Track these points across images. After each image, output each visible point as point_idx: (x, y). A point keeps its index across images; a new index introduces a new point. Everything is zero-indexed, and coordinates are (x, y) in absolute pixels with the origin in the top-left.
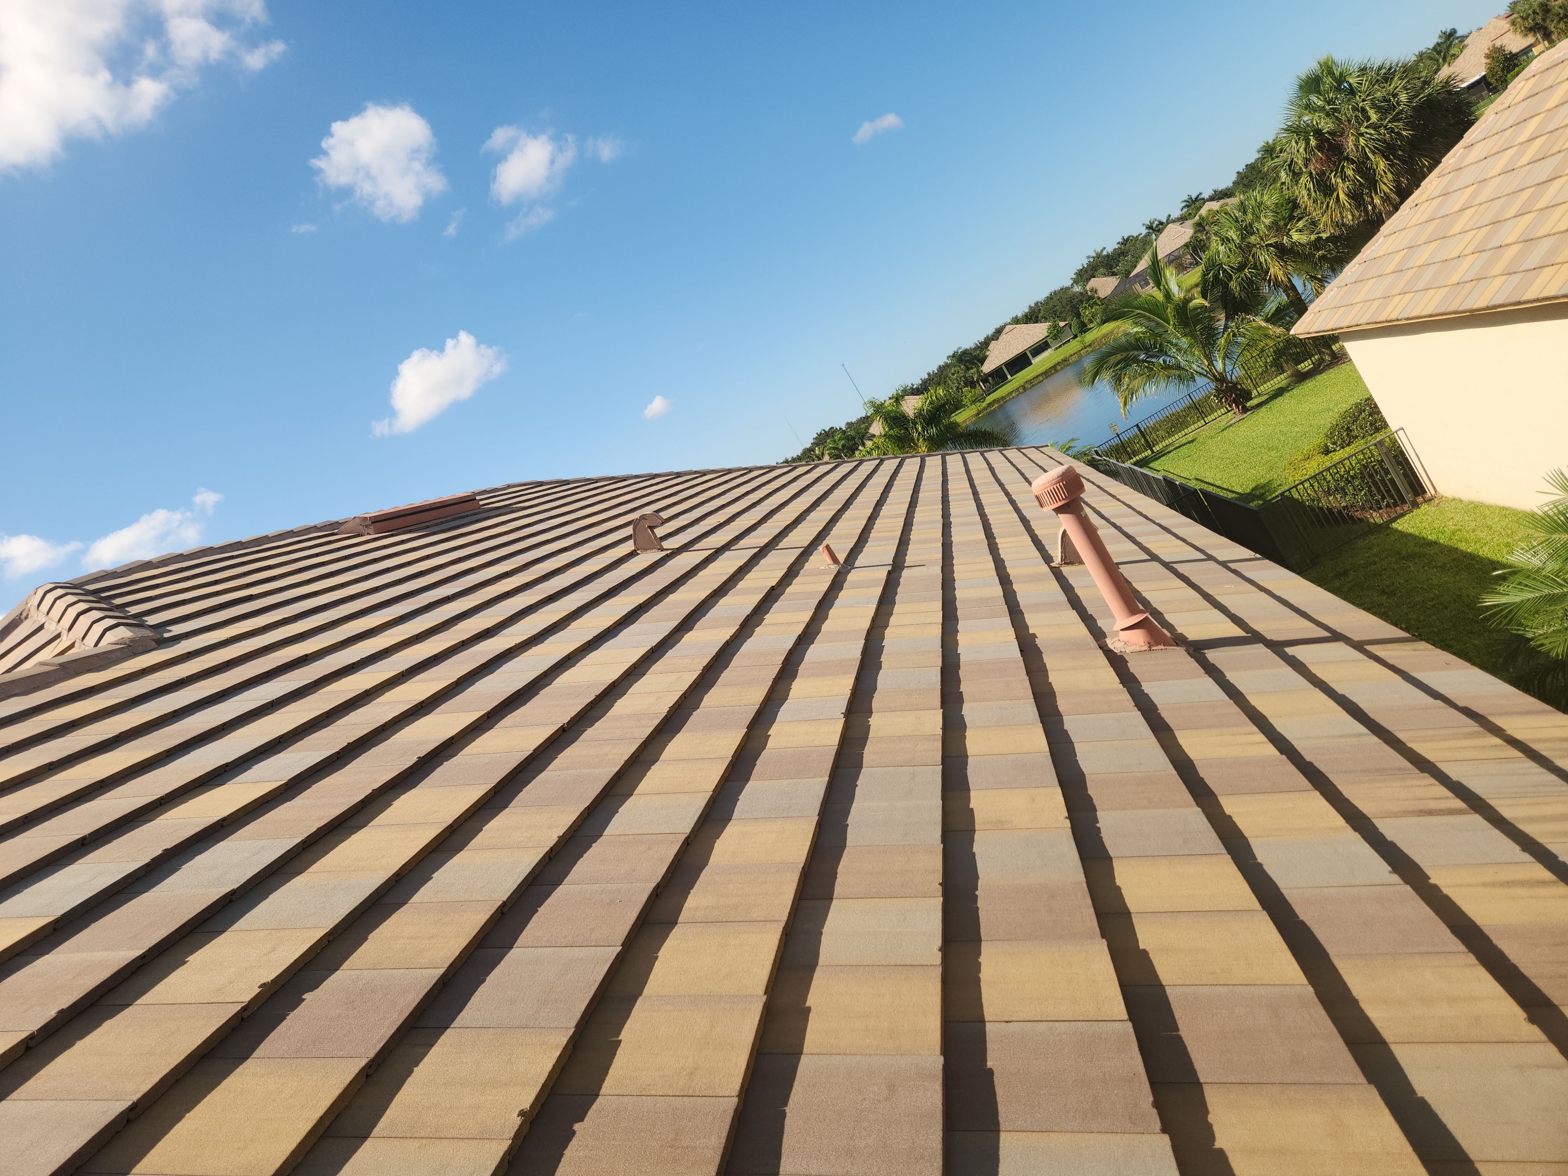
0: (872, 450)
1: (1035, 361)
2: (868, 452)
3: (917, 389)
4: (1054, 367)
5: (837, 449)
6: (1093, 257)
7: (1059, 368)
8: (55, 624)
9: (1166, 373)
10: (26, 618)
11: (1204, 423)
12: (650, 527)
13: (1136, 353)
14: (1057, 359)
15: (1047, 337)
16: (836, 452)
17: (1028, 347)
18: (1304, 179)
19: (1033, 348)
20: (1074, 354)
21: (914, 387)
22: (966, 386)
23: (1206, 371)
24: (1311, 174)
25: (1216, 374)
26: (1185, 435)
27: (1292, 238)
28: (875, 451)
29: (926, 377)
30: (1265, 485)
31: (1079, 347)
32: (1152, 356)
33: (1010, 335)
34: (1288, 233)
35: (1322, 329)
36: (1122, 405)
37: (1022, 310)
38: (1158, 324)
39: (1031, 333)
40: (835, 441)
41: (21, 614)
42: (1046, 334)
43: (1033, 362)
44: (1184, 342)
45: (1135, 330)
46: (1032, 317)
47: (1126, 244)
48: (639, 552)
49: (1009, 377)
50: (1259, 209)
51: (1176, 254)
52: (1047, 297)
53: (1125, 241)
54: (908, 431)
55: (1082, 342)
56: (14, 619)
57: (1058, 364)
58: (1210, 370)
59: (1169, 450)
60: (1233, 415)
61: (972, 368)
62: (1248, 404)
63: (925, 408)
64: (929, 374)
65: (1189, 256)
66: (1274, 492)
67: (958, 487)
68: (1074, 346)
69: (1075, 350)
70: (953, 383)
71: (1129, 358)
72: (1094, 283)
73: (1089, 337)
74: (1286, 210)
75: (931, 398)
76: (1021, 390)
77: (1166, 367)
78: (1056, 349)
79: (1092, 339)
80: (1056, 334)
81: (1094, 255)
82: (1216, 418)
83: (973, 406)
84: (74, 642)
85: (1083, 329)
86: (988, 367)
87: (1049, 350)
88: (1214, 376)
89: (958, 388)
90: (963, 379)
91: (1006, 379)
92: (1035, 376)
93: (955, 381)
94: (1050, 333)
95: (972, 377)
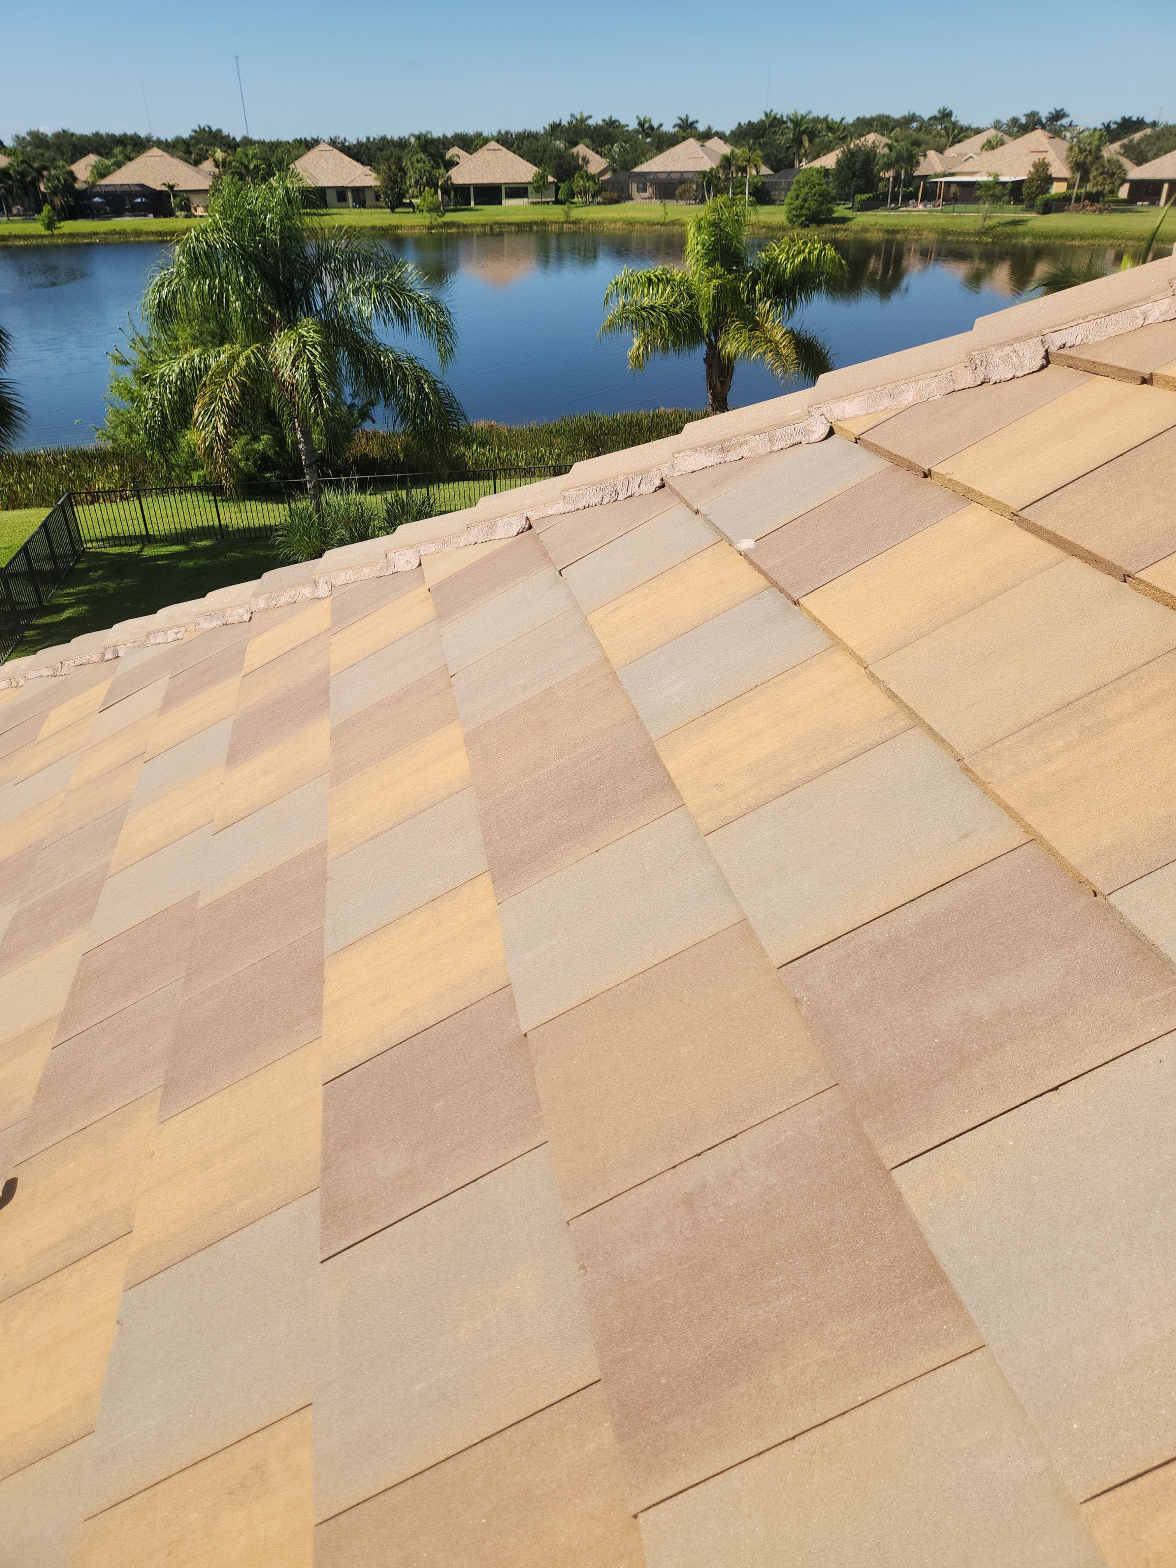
1: (507, 203)
3: (349, 148)
4: (531, 224)
5: (246, 167)
6: (577, 119)
7: (535, 228)
14: (534, 216)
15: (530, 183)
17: (505, 181)
19: (510, 186)
20: (556, 223)
21: (347, 144)
22: (428, 185)
29: (364, 141)
31: (562, 218)
33: (492, 155)
39: (515, 167)
42: (530, 179)
43: (503, 201)
49: (472, 203)
53: (612, 124)
55: (567, 214)
57: (536, 223)
61: (439, 167)
64: (368, 139)
68: (555, 213)
69: (555, 218)
70: (415, 173)
72: (580, 151)
73: (577, 213)
76: (488, 229)
78: (533, 203)
79: (577, 216)
80: (540, 185)
81: (579, 117)
83: (428, 215)
86: (459, 176)
87: (525, 200)
89: (417, 182)
90: (427, 174)
91: (470, 204)
92: (506, 221)
93: (417, 172)
94: (535, 181)
95: (438, 178)
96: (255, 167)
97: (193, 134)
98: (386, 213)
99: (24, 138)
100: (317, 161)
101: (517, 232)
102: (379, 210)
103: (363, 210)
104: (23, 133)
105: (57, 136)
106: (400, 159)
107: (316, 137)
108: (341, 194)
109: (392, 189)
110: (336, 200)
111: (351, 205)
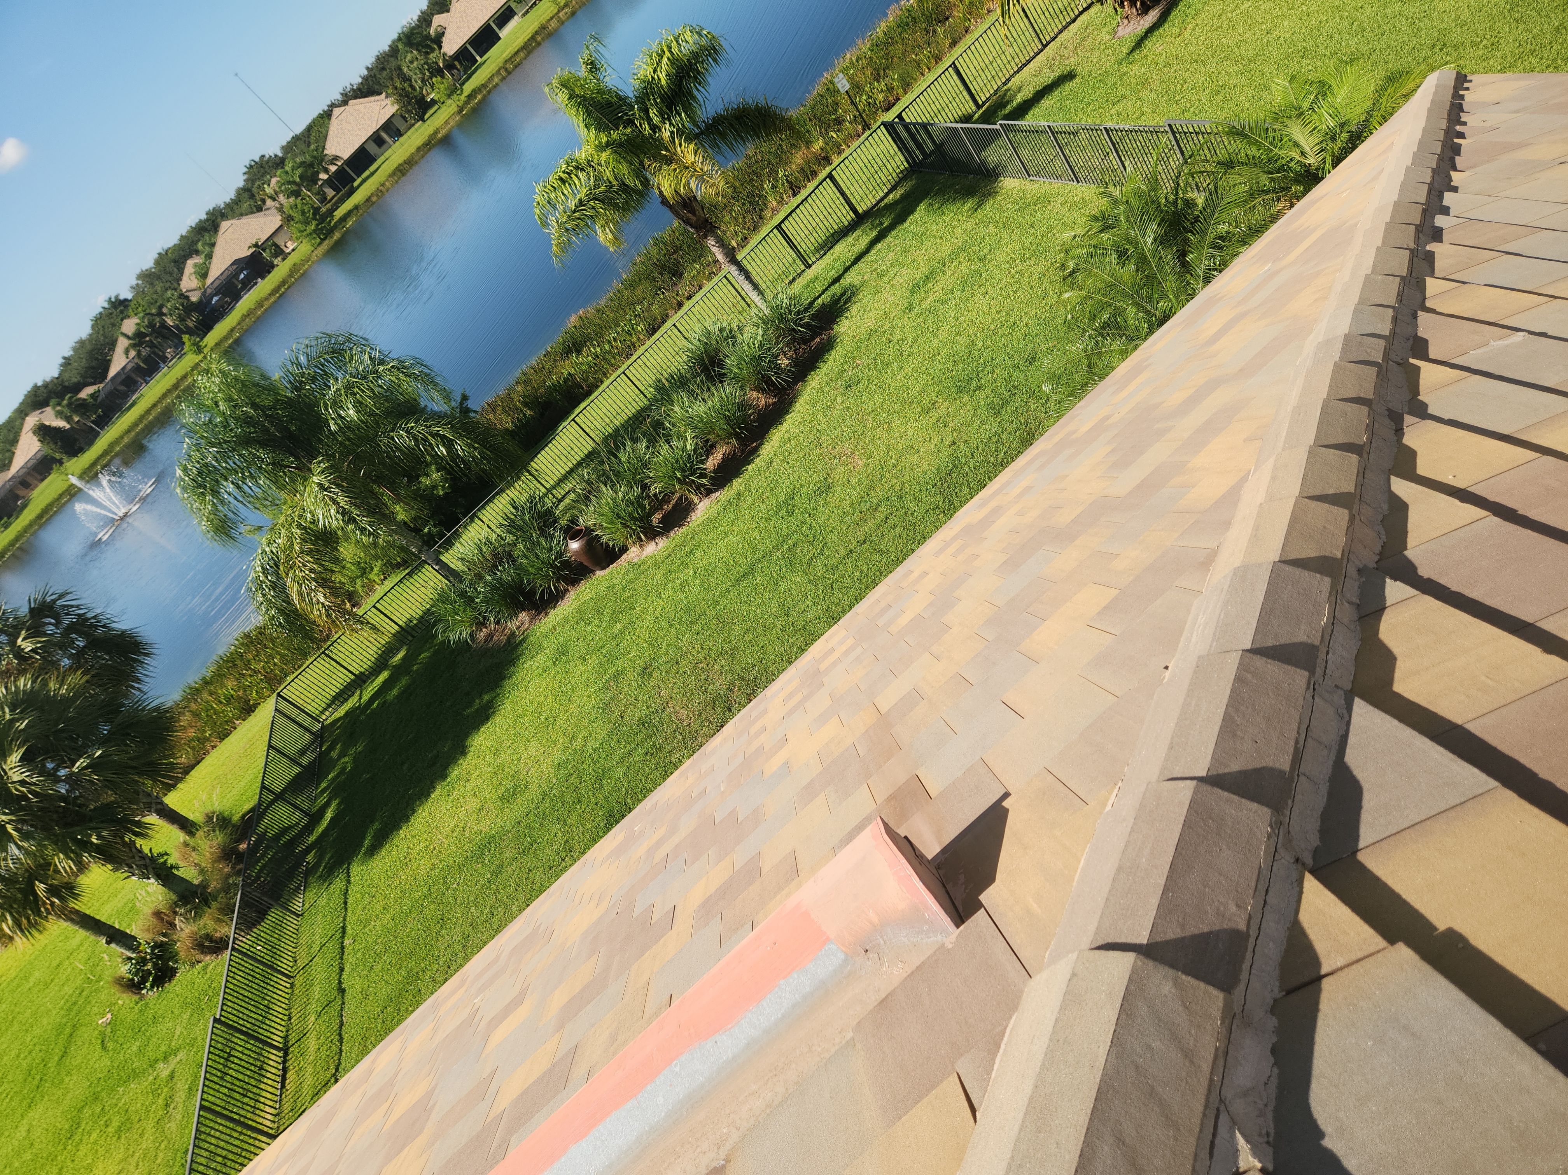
1: (504, 33)
3: (359, 89)
4: (533, 38)
5: (294, 182)
7: (539, 38)
14: (531, 28)
16: (295, 188)
17: (489, 16)
19: (495, 16)
20: (552, 18)
21: (355, 88)
22: (432, 75)
29: (366, 73)
31: (554, 9)
40: (287, 172)
43: (501, 35)
49: (478, 58)
57: (537, 33)
61: (431, 51)
64: (368, 68)
68: (545, 9)
69: (548, 14)
70: (416, 74)
76: (504, 73)
78: (524, 15)
83: (449, 102)
86: (451, 45)
87: (516, 17)
89: (423, 80)
90: (426, 67)
91: (477, 61)
92: (513, 52)
93: (417, 71)
95: (437, 63)
96: (301, 177)
97: (245, 177)
98: (420, 127)
99: (137, 285)
100: (341, 129)
101: (529, 53)
102: (413, 129)
103: (402, 139)
104: (134, 282)
105: (157, 262)
106: (399, 68)
107: (329, 103)
108: (377, 139)
109: (409, 103)
110: (376, 147)
111: (392, 143)
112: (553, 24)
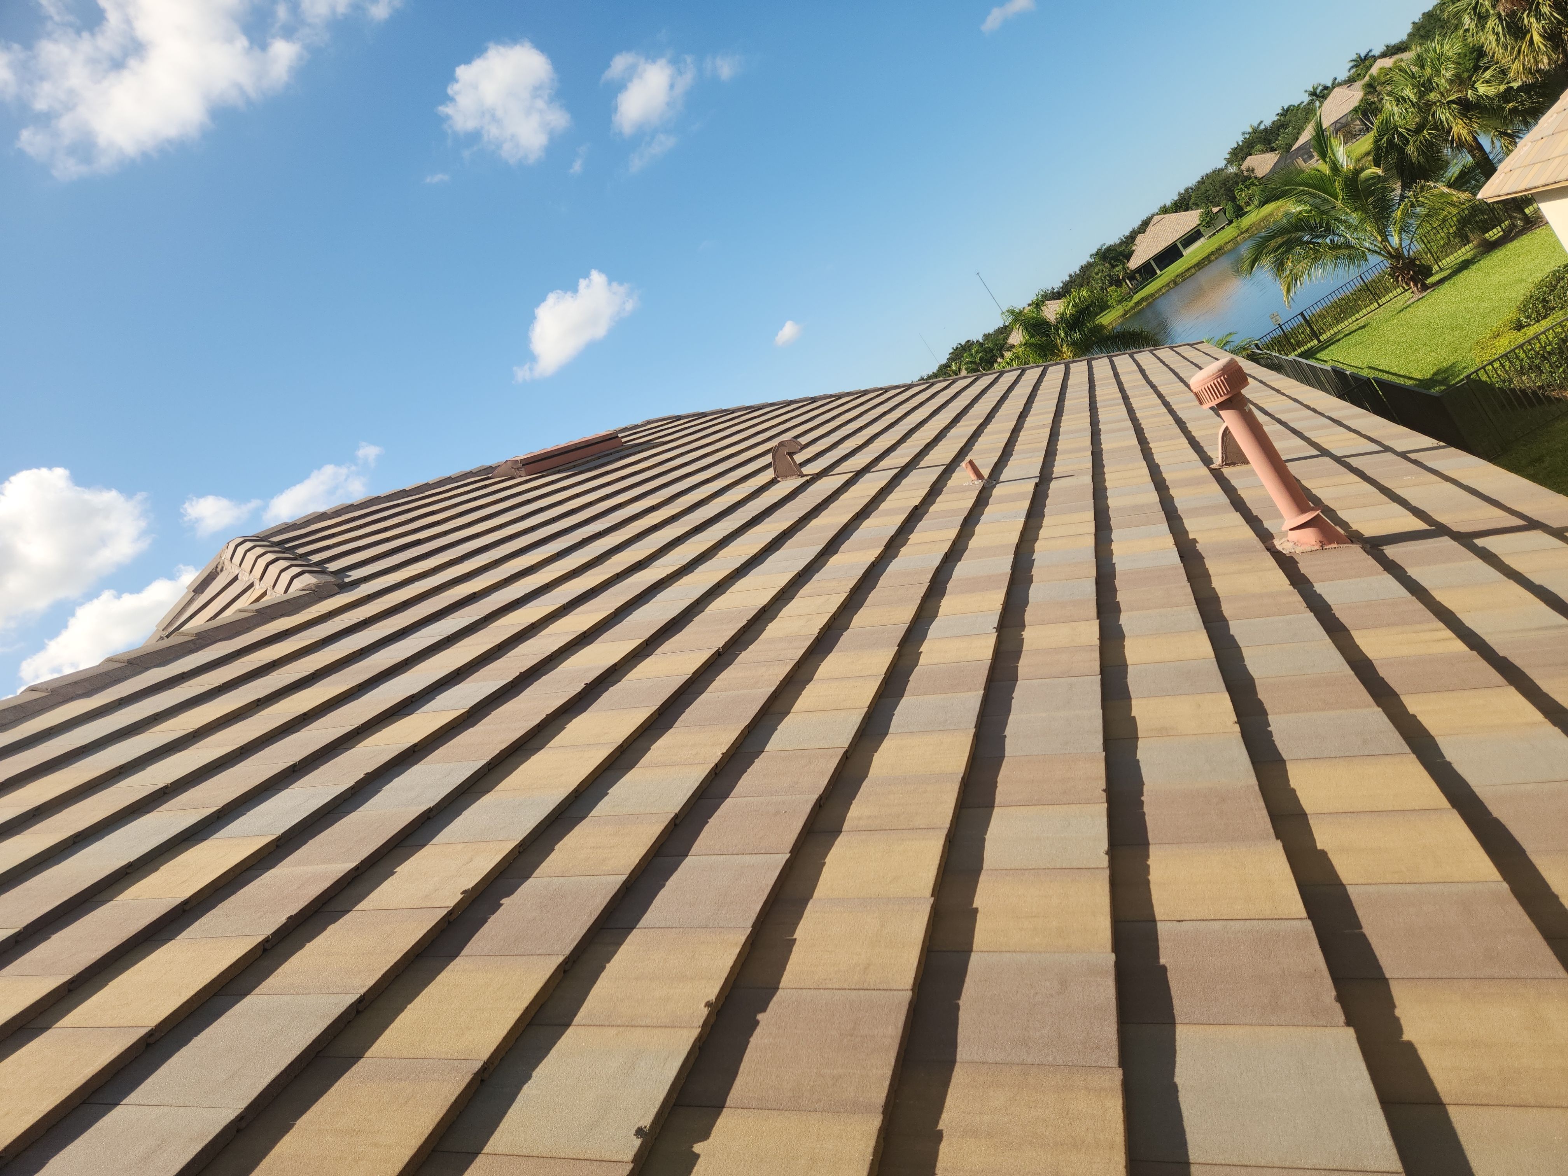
0: (1012, 361)
1: (1187, 252)
2: (1008, 363)
3: (1058, 293)
4: (1208, 257)
5: (974, 363)
6: (1249, 133)
7: (1213, 258)
8: (248, 574)
9: (1334, 253)
10: (222, 570)
11: (1378, 306)
12: (789, 454)
13: (1300, 234)
14: (1211, 248)
15: (1199, 225)
16: (974, 366)
17: (1178, 237)
18: (1491, 23)
19: (1184, 238)
20: (1229, 242)
21: (1055, 291)
22: (1111, 285)
23: (1379, 248)
24: (1499, 16)
25: (1391, 250)
26: (1356, 321)
27: (1477, 92)
28: (1015, 361)
29: (1068, 279)
30: (1448, 368)
31: (1235, 234)
32: (1317, 237)
33: (1158, 227)
34: (1473, 86)
35: (1514, 190)
36: (1284, 292)
37: (1170, 197)
38: (1325, 200)
39: (1182, 222)
40: (972, 355)
41: (217, 567)
42: (1198, 222)
43: (1184, 253)
44: (1354, 218)
45: (1299, 209)
46: (1182, 204)
47: (1286, 116)
48: (779, 479)
49: (1158, 271)
50: (1439, 62)
51: (1343, 121)
52: (1199, 182)
53: (1286, 112)
54: (1050, 337)
55: (1238, 227)
56: (211, 572)
57: (1212, 253)
58: (1384, 247)
59: (1338, 338)
60: (1411, 295)
61: (1117, 266)
62: (1429, 281)
63: (1068, 312)
64: (1070, 276)
65: (1358, 122)
66: (1458, 376)
67: (1107, 392)
68: (1230, 232)
69: (1230, 237)
70: (1097, 283)
71: (1292, 240)
72: (1250, 161)
73: (1246, 222)
74: (1469, 60)
75: (1074, 301)
76: (1172, 285)
77: (1334, 247)
78: (1210, 237)
79: (1249, 224)
80: (1209, 221)
81: (1250, 130)
82: (1391, 299)
83: (1119, 306)
84: (266, 590)
85: (1240, 213)
86: (1134, 263)
87: (1202, 239)
88: (1389, 253)
90: (1109, 278)
91: (1157, 274)
92: (1187, 268)
94: (1203, 221)
95: (1118, 275)
96: (981, 359)
97: (950, 355)
101: (1198, 270)
112: (1229, 246)
